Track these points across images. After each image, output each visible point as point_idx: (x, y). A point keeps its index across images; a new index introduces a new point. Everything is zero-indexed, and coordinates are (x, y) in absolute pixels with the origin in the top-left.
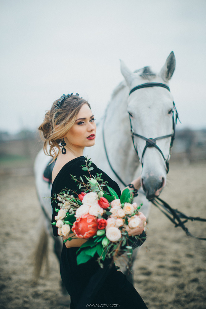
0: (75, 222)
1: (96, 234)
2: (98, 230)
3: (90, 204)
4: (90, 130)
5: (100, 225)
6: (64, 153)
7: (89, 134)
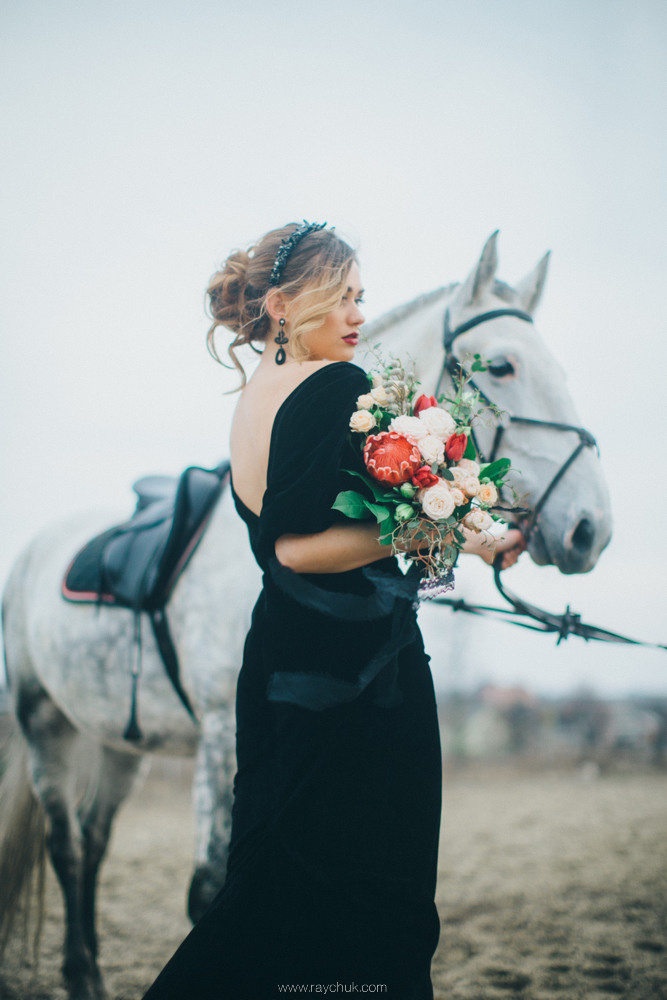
0: (385, 433)
1: (400, 485)
2: (410, 481)
3: (432, 432)
4: (354, 320)
5: (421, 477)
6: (280, 363)
7: (349, 331)
